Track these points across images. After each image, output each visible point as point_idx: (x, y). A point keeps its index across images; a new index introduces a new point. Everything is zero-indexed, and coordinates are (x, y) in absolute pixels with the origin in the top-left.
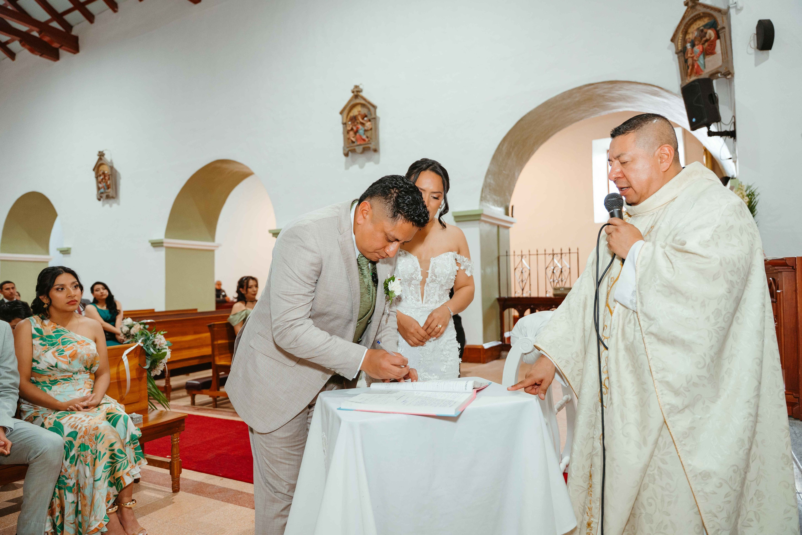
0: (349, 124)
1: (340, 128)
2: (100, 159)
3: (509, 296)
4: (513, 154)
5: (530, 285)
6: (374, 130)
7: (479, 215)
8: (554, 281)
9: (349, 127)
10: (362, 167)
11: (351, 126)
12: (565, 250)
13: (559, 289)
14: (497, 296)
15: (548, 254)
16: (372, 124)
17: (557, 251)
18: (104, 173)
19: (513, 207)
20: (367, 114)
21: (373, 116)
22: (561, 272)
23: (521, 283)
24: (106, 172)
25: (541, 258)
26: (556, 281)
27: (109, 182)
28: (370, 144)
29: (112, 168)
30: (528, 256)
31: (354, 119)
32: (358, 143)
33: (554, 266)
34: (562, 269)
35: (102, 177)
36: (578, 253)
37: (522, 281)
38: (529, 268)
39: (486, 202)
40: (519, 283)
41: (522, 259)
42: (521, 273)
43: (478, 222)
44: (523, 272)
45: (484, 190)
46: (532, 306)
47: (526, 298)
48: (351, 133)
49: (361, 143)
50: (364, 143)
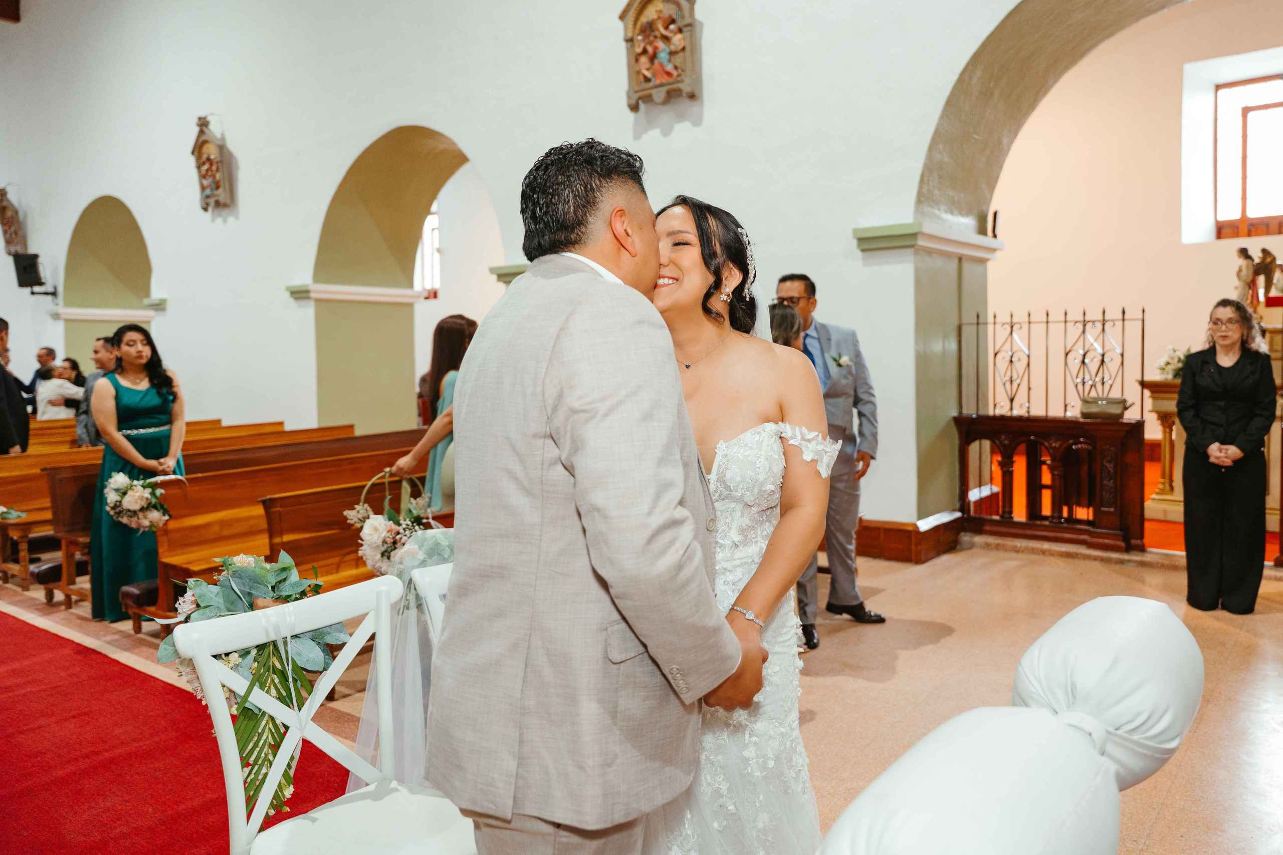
0: (638, 40)
1: (620, 51)
2: (202, 132)
3: (981, 412)
5: (1030, 389)
6: (691, 50)
7: (914, 235)
8: (1084, 383)
9: (639, 46)
10: (666, 133)
11: (642, 45)
12: (1114, 314)
13: (1095, 401)
14: (955, 413)
15: (1071, 321)
16: (684, 39)
17: (1095, 314)
18: (208, 160)
19: (996, 215)
20: (674, 17)
21: (688, 20)
22: (1103, 362)
23: (1008, 385)
24: (212, 157)
25: (1056, 329)
26: (1090, 383)
28: (682, 81)
29: (222, 148)
30: (1026, 326)
31: (648, 29)
32: (658, 82)
33: (1086, 349)
34: (1103, 356)
35: (206, 167)
36: (1143, 321)
37: (1011, 382)
38: (1027, 352)
39: (931, 206)
40: (1004, 384)
41: (1011, 333)
42: (1008, 362)
43: (911, 250)
44: (1013, 360)
45: (925, 179)
46: (1032, 437)
47: (1020, 419)
48: (644, 60)
49: (664, 81)
50: (670, 80)
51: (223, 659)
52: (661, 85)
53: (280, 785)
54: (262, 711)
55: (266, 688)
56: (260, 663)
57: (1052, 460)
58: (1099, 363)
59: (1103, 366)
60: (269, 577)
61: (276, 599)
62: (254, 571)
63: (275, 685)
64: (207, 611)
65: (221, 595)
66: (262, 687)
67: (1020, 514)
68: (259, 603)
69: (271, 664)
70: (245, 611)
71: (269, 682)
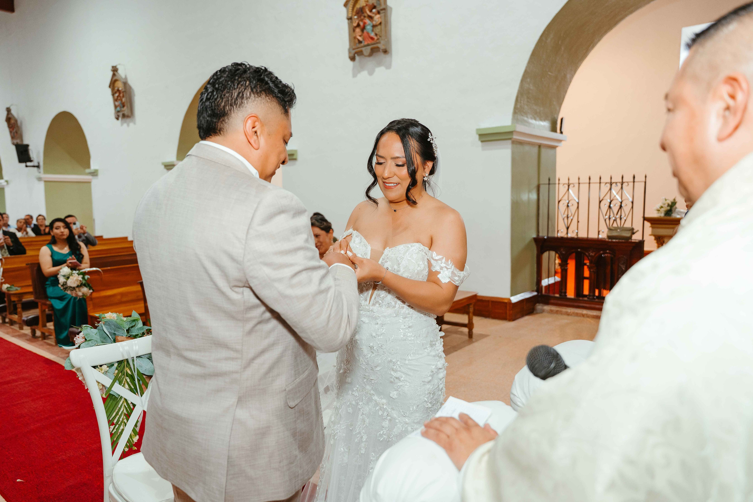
0: (355, 18)
1: (345, 25)
2: (114, 75)
3: (550, 235)
4: (563, 48)
5: (578, 222)
6: (385, 24)
7: (511, 133)
8: (610, 218)
9: (355, 22)
10: (371, 73)
11: (357, 22)
12: (628, 178)
13: (616, 229)
14: (535, 236)
15: (603, 183)
16: (381, 17)
17: (617, 179)
18: (118, 90)
19: (562, 119)
20: (375, 4)
21: (383, 6)
22: (621, 207)
23: (566, 219)
24: (120, 89)
25: (595, 187)
26: (614, 218)
27: (124, 100)
28: (379, 43)
29: (125, 84)
30: (577, 185)
31: (360, 12)
32: (366, 43)
33: (611, 199)
34: (621, 203)
35: (117, 95)
36: (645, 182)
37: (568, 217)
38: (577, 201)
39: (522, 115)
40: (564, 219)
41: (568, 190)
42: (566, 206)
43: (510, 141)
44: (569, 205)
45: (519, 99)
46: (579, 250)
47: (572, 239)
48: (358, 30)
49: (369, 42)
50: (373, 42)
51: (99, 368)
52: (368, 45)
53: (131, 436)
54: (120, 396)
55: (123, 384)
56: (119, 371)
57: (590, 263)
58: (618, 207)
59: (621, 209)
60: (124, 325)
61: (129, 336)
62: (116, 322)
63: (127, 383)
64: (90, 343)
65: (98, 334)
66: (120, 383)
67: (571, 293)
68: (118, 339)
69: (125, 371)
70: (112, 343)
71: (124, 381)
